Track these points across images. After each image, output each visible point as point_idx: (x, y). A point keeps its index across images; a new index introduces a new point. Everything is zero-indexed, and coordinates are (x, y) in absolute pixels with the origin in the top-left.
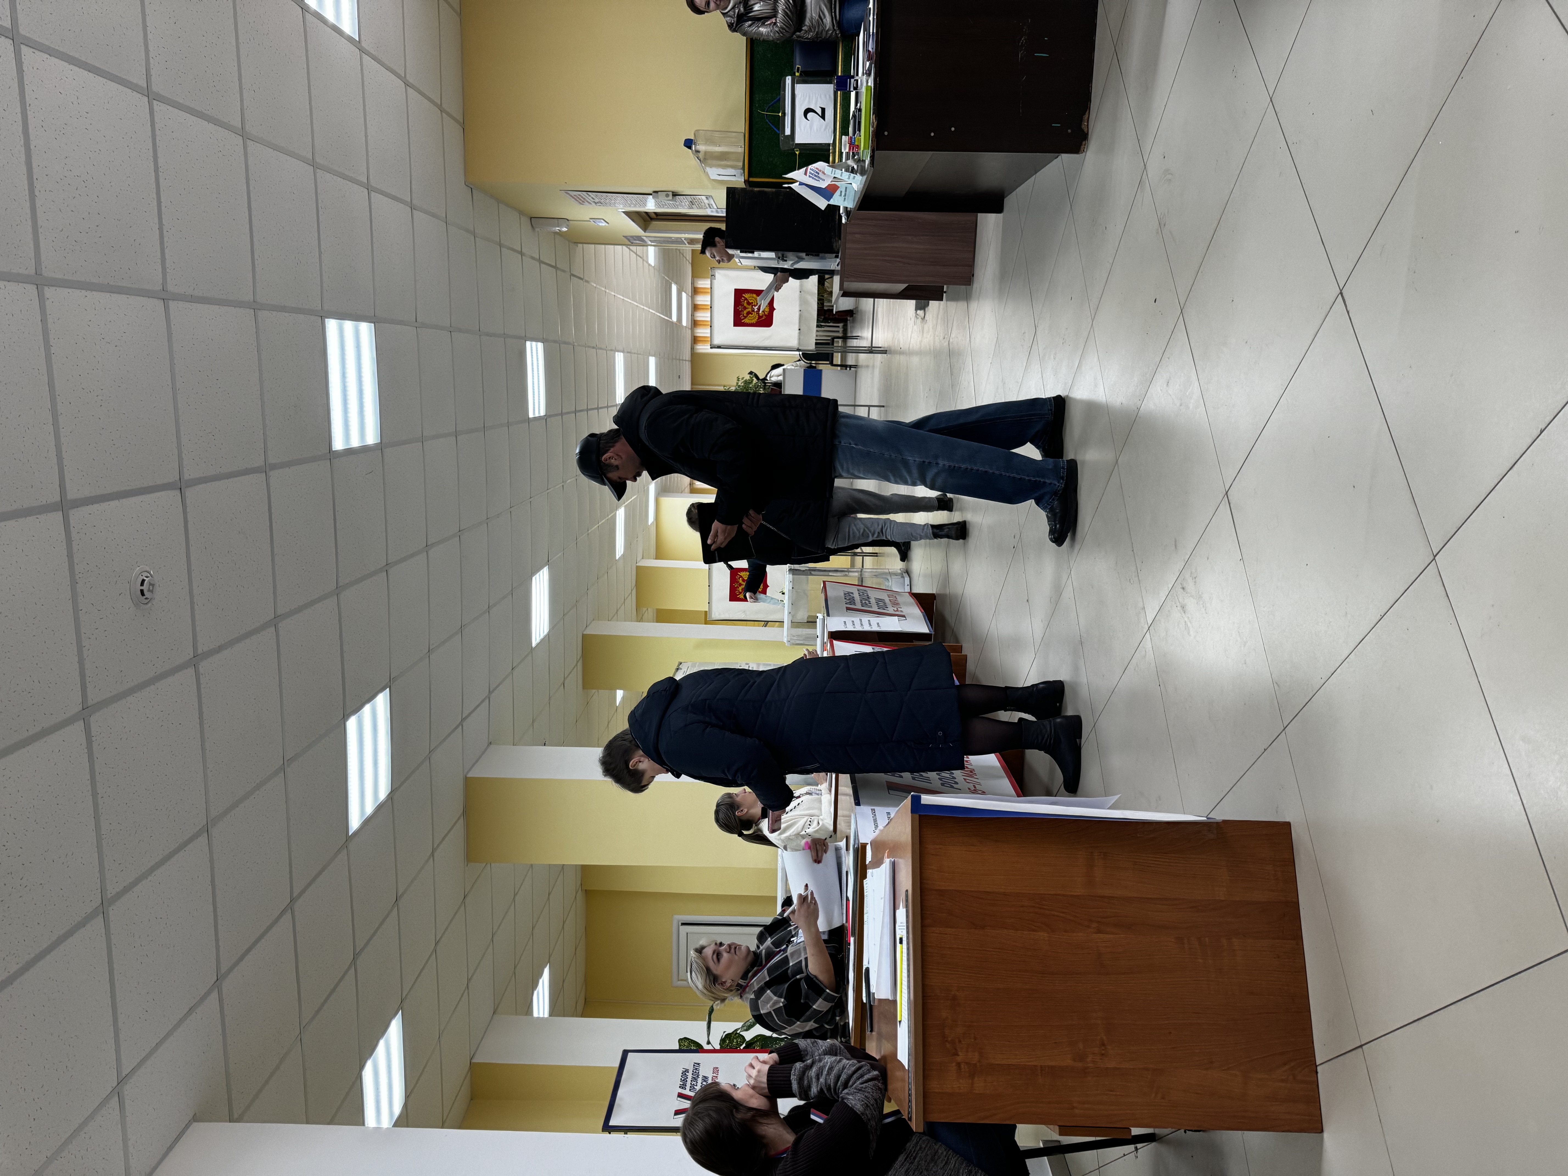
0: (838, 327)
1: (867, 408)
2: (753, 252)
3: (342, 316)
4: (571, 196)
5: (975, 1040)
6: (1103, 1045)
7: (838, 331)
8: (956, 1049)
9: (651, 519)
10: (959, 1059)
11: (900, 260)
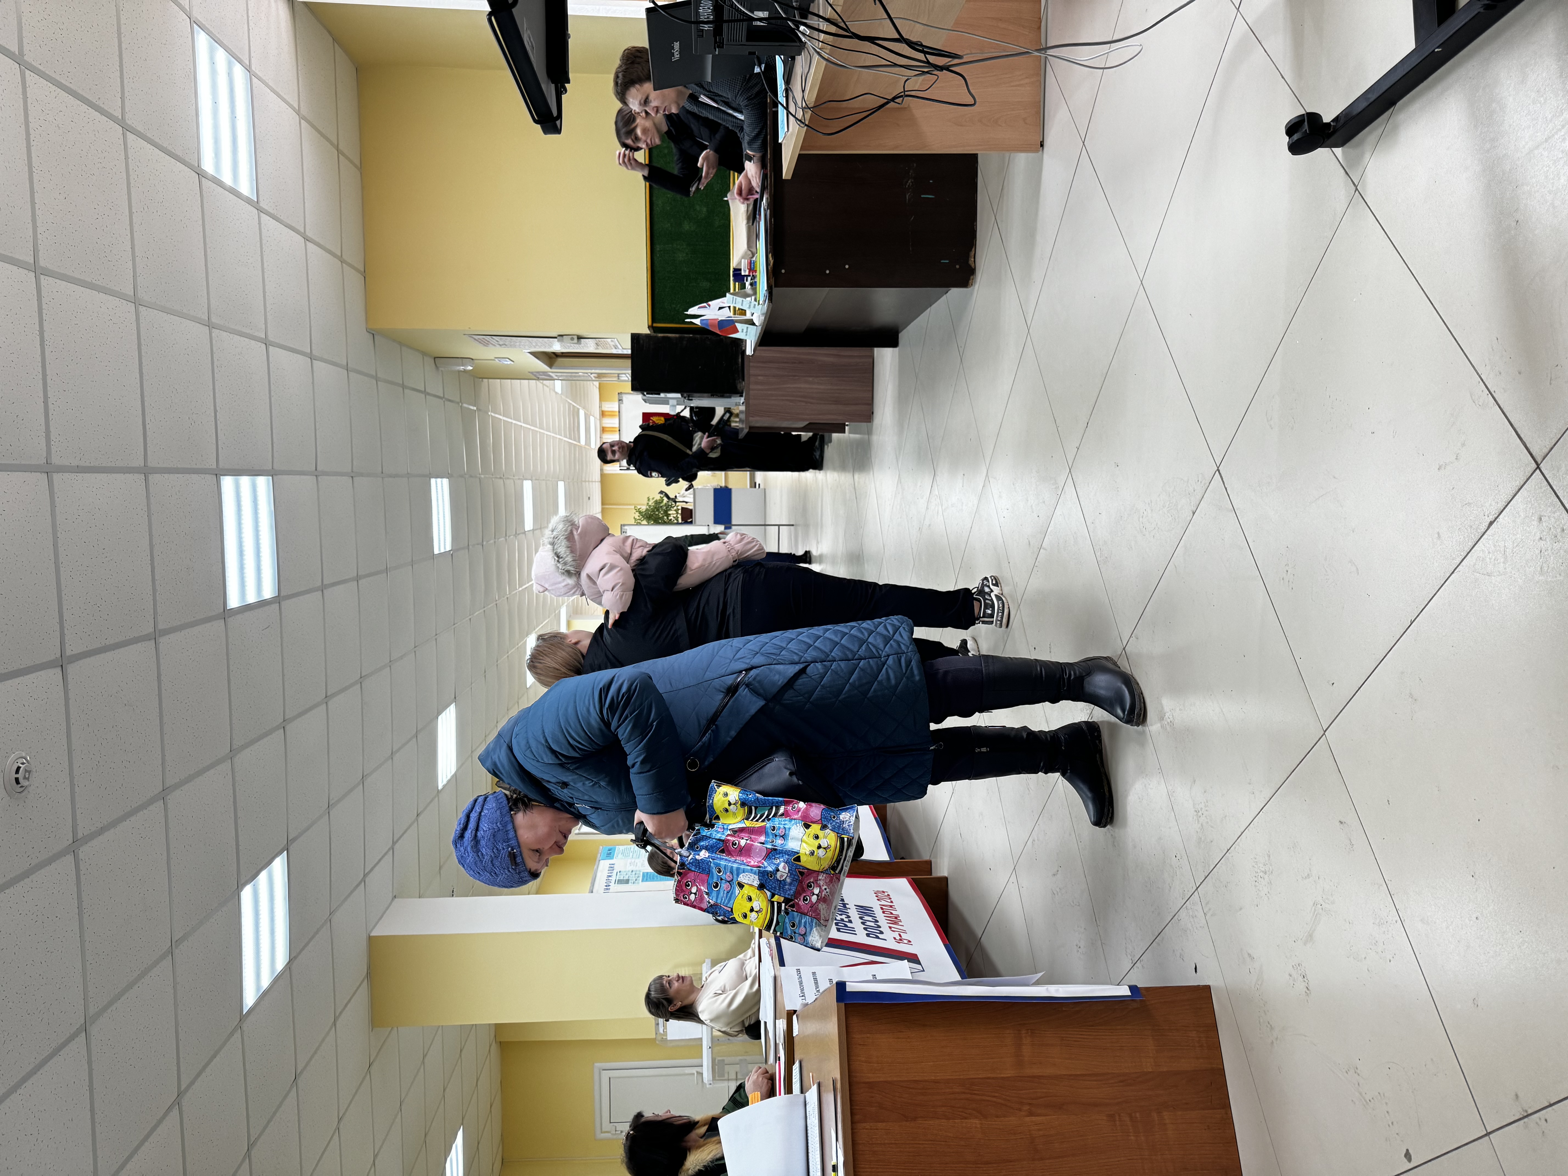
1: (777, 527)
3: (237, 472)
4: (475, 339)
11: (802, 399)
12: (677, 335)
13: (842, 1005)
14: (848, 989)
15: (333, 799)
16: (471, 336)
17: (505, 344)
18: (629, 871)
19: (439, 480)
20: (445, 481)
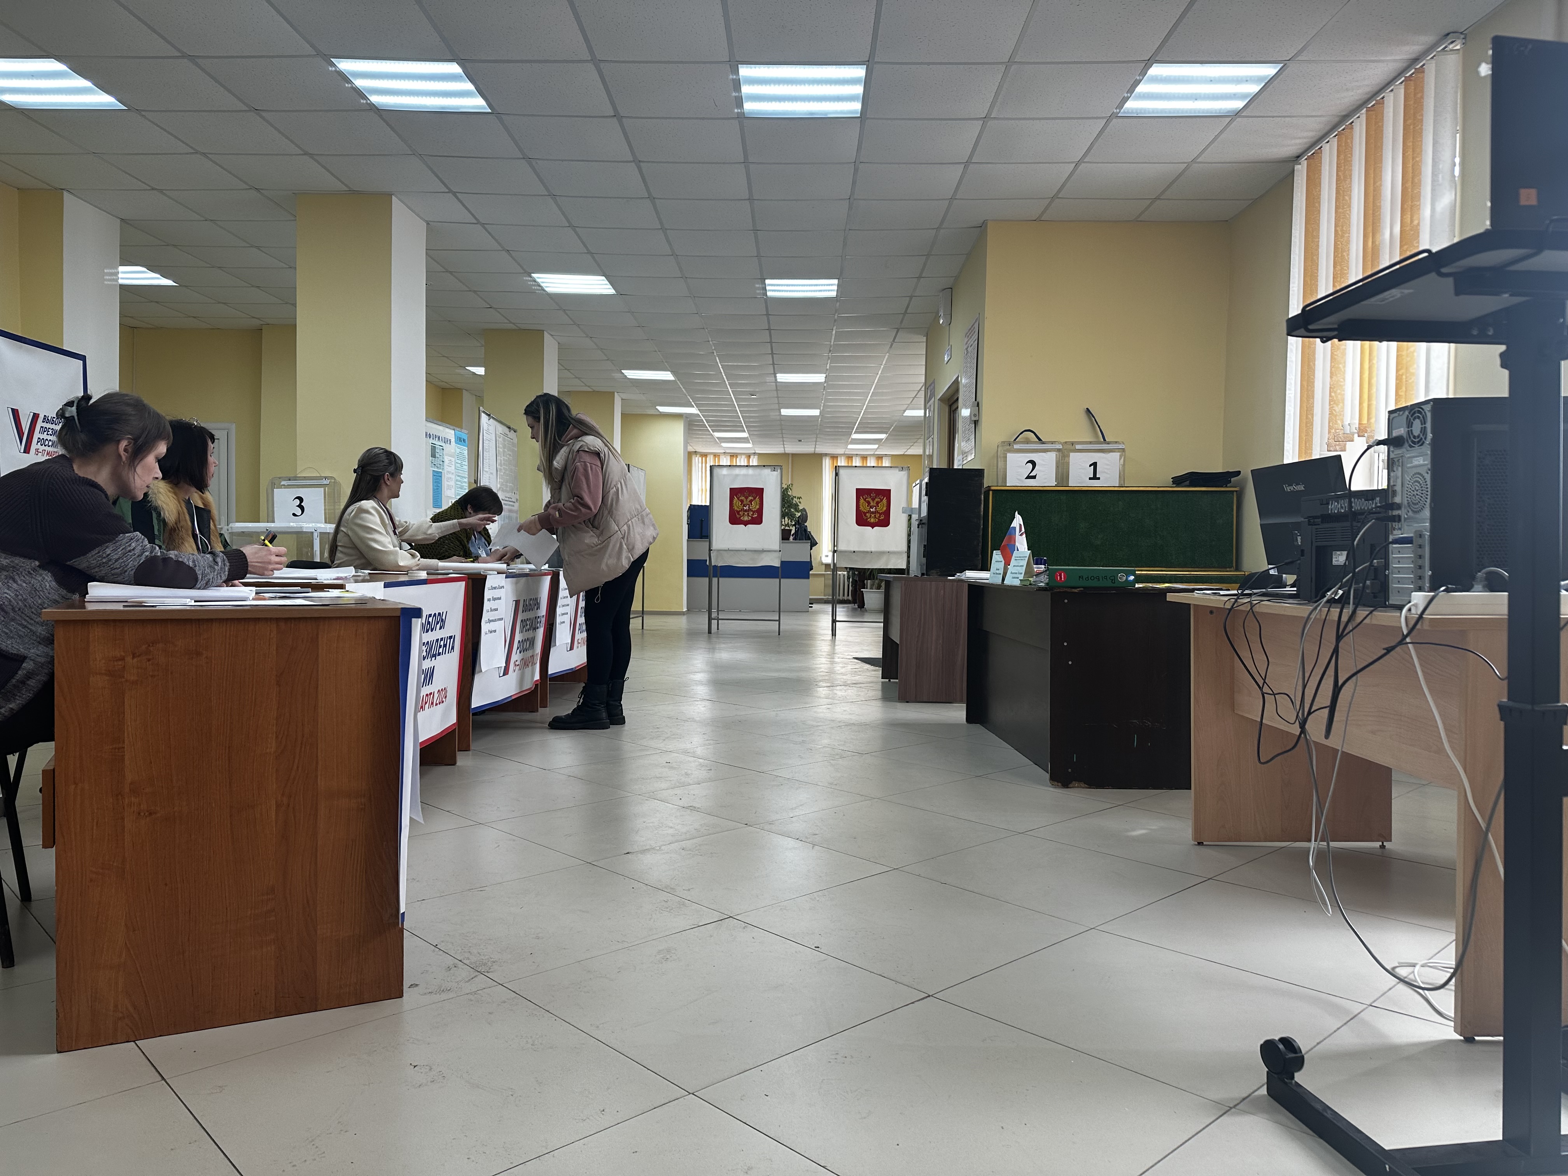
0: (848, 595)
1: (778, 619)
2: (926, 495)
3: (868, 82)
4: (974, 325)
5: (152, 676)
6: (150, 814)
7: (844, 596)
8: (139, 656)
9: (662, 409)
10: (129, 659)
11: (921, 633)
12: (982, 513)
13: (398, 614)
14: (413, 620)
15: (537, 163)
16: (978, 320)
17: (968, 353)
18: (443, 458)
19: (835, 288)
20: (833, 294)
